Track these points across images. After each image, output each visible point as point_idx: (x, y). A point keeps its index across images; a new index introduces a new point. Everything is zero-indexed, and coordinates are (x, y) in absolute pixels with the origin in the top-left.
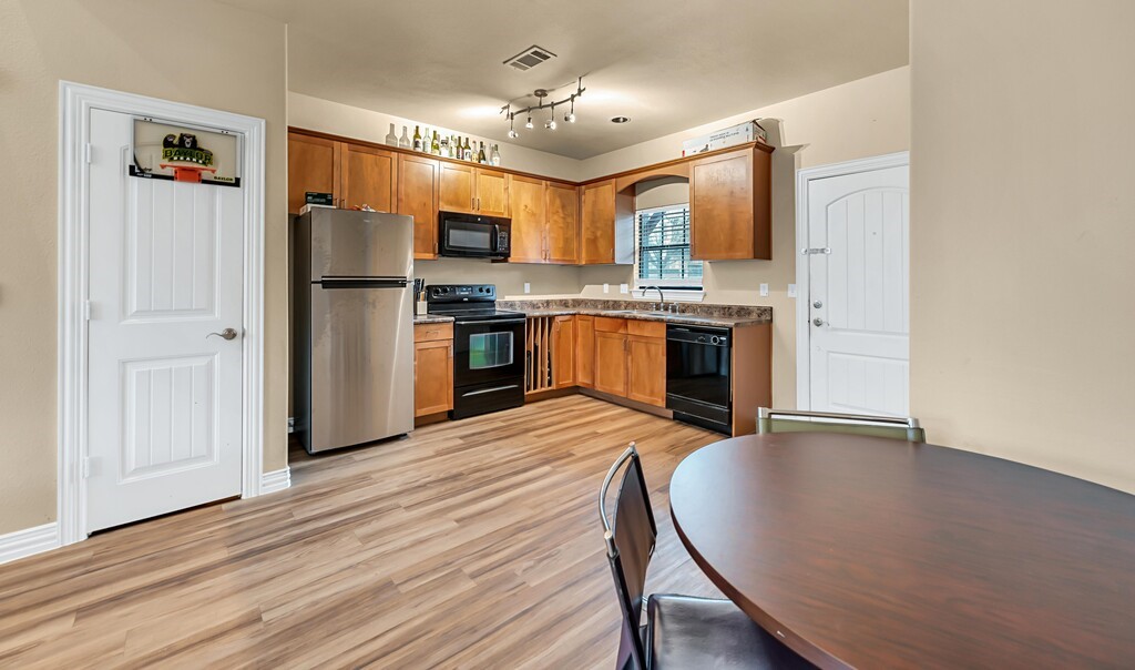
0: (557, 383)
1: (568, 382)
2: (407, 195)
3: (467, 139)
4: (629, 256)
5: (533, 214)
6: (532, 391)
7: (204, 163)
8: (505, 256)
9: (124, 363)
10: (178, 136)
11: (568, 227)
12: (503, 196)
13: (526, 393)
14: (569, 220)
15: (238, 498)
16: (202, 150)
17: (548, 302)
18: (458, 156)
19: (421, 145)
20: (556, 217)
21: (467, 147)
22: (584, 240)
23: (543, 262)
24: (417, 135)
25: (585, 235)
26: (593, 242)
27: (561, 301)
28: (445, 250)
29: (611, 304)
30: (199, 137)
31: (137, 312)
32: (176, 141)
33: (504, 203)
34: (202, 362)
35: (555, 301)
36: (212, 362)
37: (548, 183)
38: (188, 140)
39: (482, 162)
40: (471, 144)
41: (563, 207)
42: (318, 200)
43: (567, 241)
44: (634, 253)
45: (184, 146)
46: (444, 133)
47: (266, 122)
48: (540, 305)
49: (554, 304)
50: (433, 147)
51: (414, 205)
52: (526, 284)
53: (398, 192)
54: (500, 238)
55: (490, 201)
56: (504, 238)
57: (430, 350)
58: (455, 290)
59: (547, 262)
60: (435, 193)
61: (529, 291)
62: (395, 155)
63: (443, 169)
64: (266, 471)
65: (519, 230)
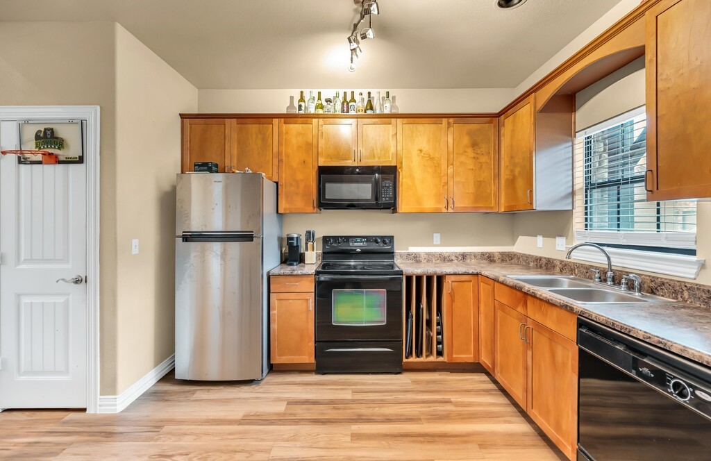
0: (450, 354)
1: (468, 357)
2: (288, 156)
3: (353, 92)
4: (565, 197)
5: (432, 159)
6: (413, 359)
7: (59, 148)
8: (391, 206)
9: (18, 296)
10: (43, 130)
11: (481, 168)
12: (392, 143)
13: (405, 360)
14: (483, 159)
15: (84, 410)
16: (57, 138)
17: (464, 256)
18: (343, 111)
19: (303, 108)
20: (463, 158)
21: (353, 100)
22: (503, 182)
23: (445, 211)
24: (302, 99)
25: (505, 175)
26: (512, 182)
27: (483, 254)
28: (325, 204)
29: (544, 261)
30: (55, 127)
31: (25, 260)
32: (42, 135)
33: (393, 150)
34: (60, 300)
35: (475, 255)
36: (68, 299)
37: (451, 120)
38: (49, 132)
39: (369, 112)
40: (357, 97)
41: (474, 145)
42: (202, 168)
43: (479, 185)
44: (573, 194)
45: (47, 138)
46: (328, 93)
47: (101, 107)
48: (453, 258)
49: (473, 257)
50: (317, 107)
51: (295, 164)
52: (435, 235)
53: (279, 153)
54: (383, 187)
55: (375, 151)
56: (388, 187)
57: (290, 301)
58: (348, 241)
59: (450, 210)
60: (315, 150)
61: (439, 243)
62: (275, 121)
63: (322, 126)
64: (101, 395)
65: (412, 177)
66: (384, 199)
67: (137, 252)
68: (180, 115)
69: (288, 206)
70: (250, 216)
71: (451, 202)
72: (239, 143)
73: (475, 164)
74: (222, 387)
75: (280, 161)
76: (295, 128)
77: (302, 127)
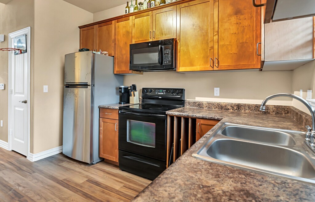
5: (201, 30)
9: (15, 107)
15: (26, 157)
18: (148, 8)
19: (127, 12)
20: (226, 26)
24: (128, 6)
31: (16, 92)
36: (24, 110)
43: (242, 46)
48: (229, 107)
49: (247, 108)
50: (135, 9)
51: (121, 45)
52: (215, 89)
53: (115, 40)
54: (165, 54)
55: (163, 30)
56: (168, 54)
57: (108, 123)
58: (155, 91)
59: (215, 68)
60: (130, 35)
61: (218, 95)
62: (113, 22)
63: (134, 20)
64: (30, 152)
65: (187, 45)
66: (166, 62)
67: (47, 91)
68: (79, 27)
69: (118, 70)
70: (87, 75)
71: (216, 61)
72: (99, 37)
73: (238, 29)
74: (75, 163)
75: (115, 44)
76: (122, 24)
77: (125, 23)
